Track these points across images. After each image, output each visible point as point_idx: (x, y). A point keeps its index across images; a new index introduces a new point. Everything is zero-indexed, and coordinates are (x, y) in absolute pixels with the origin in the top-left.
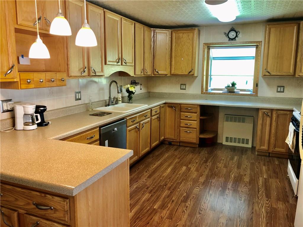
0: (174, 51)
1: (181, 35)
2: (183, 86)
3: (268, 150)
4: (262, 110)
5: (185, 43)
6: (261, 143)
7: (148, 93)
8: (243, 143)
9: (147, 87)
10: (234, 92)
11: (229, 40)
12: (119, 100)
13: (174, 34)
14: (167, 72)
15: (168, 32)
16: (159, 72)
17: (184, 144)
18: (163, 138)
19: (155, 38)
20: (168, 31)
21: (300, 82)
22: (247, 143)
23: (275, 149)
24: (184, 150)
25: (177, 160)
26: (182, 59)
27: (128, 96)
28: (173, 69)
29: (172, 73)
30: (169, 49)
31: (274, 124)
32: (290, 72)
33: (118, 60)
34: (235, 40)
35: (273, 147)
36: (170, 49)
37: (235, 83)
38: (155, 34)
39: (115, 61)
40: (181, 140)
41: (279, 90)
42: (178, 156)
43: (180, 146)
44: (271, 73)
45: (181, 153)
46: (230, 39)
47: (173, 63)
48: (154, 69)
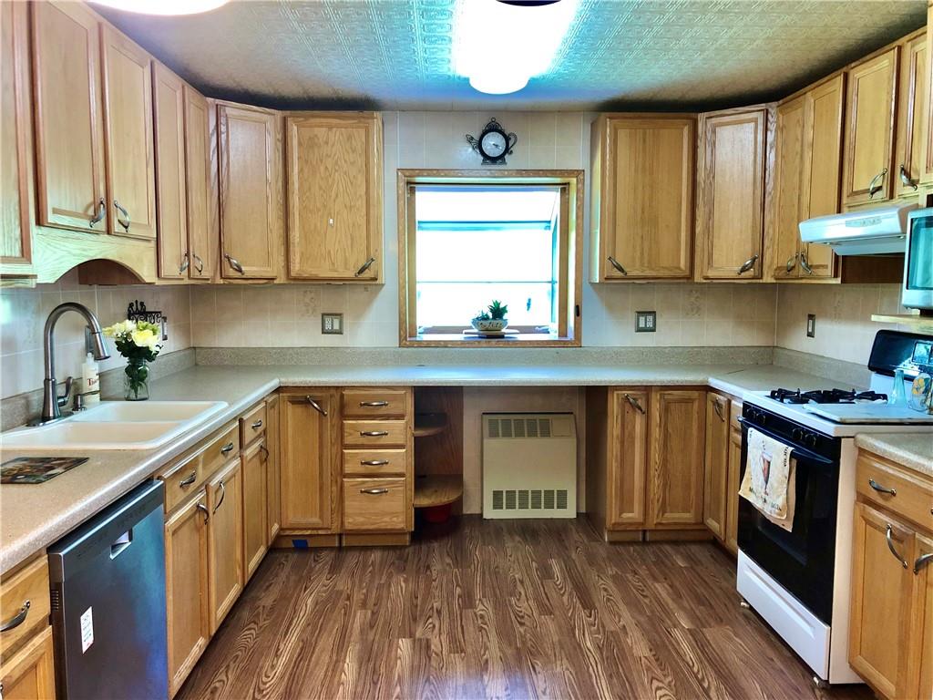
0: (296, 192)
1: (321, 132)
2: (331, 322)
3: (642, 524)
4: (620, 392)
5: (336, 163)
6: (622, 500)
7: (190, 351)
8: (549, 505)
9: (186, 330)
10: (502, 337)
11: (484, 162)
12: (86, 388)
13: (293, 129)
14: (275, 269)
15: (271, 118)
16: (243, 269)
17: (355, 542)
18: (275, 527)
19: (223, 137)
20: (269, 114)
21: (697, 297)
22: (562, 505)
23: (666, 515)
24: (365, 566)
25: (359, 618)
26: (331, 221)
27: (127, 370)
28: (297, 260)
29: (293, 274)
30: (277, 182)
31: (656, 433)
32: (679, 268)
33: (92, 208)
34: (504, 162)
35: (659, 512)
36: (280, 184)
37: (501, 306)
38: (223, 120)
39: (80, 211)
40: (348, 526)
41: (642, 325)
42: (358, 596)
43: (340, 548)
44: (626, 270)
45: (361, 581)
46: (488, 159)
47: (296, 235)
48: (222, 257)
